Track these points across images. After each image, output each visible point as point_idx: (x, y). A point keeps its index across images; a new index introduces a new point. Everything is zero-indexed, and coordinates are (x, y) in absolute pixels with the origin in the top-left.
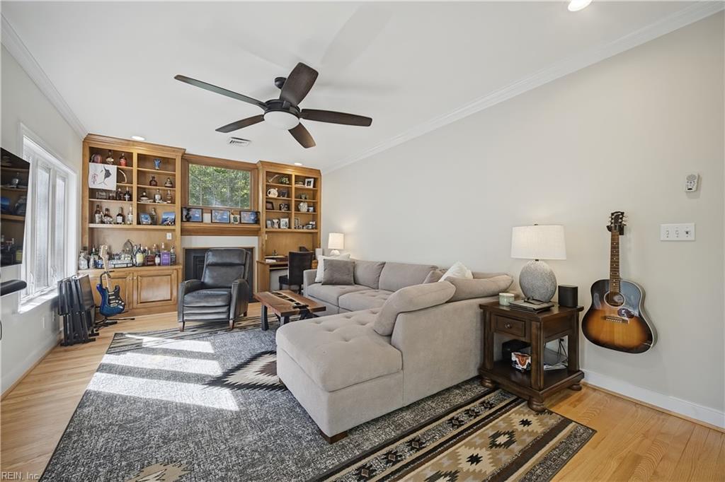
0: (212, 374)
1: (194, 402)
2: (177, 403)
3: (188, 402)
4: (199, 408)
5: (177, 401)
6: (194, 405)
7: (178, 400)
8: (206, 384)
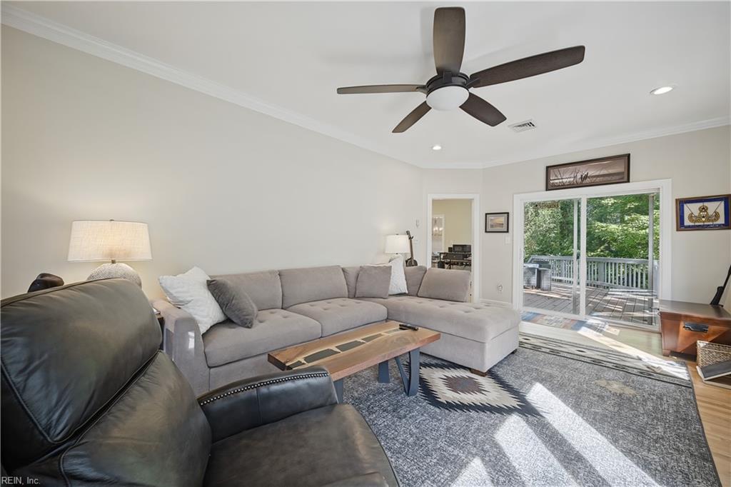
0: (523, 423)
1: (566, 407)
2: (582, 417)
3: (571, 411)
4: (564, 401)
5: (580, 418)
6: (568, 405)
7: (579, 420)
8: (541, 416)
